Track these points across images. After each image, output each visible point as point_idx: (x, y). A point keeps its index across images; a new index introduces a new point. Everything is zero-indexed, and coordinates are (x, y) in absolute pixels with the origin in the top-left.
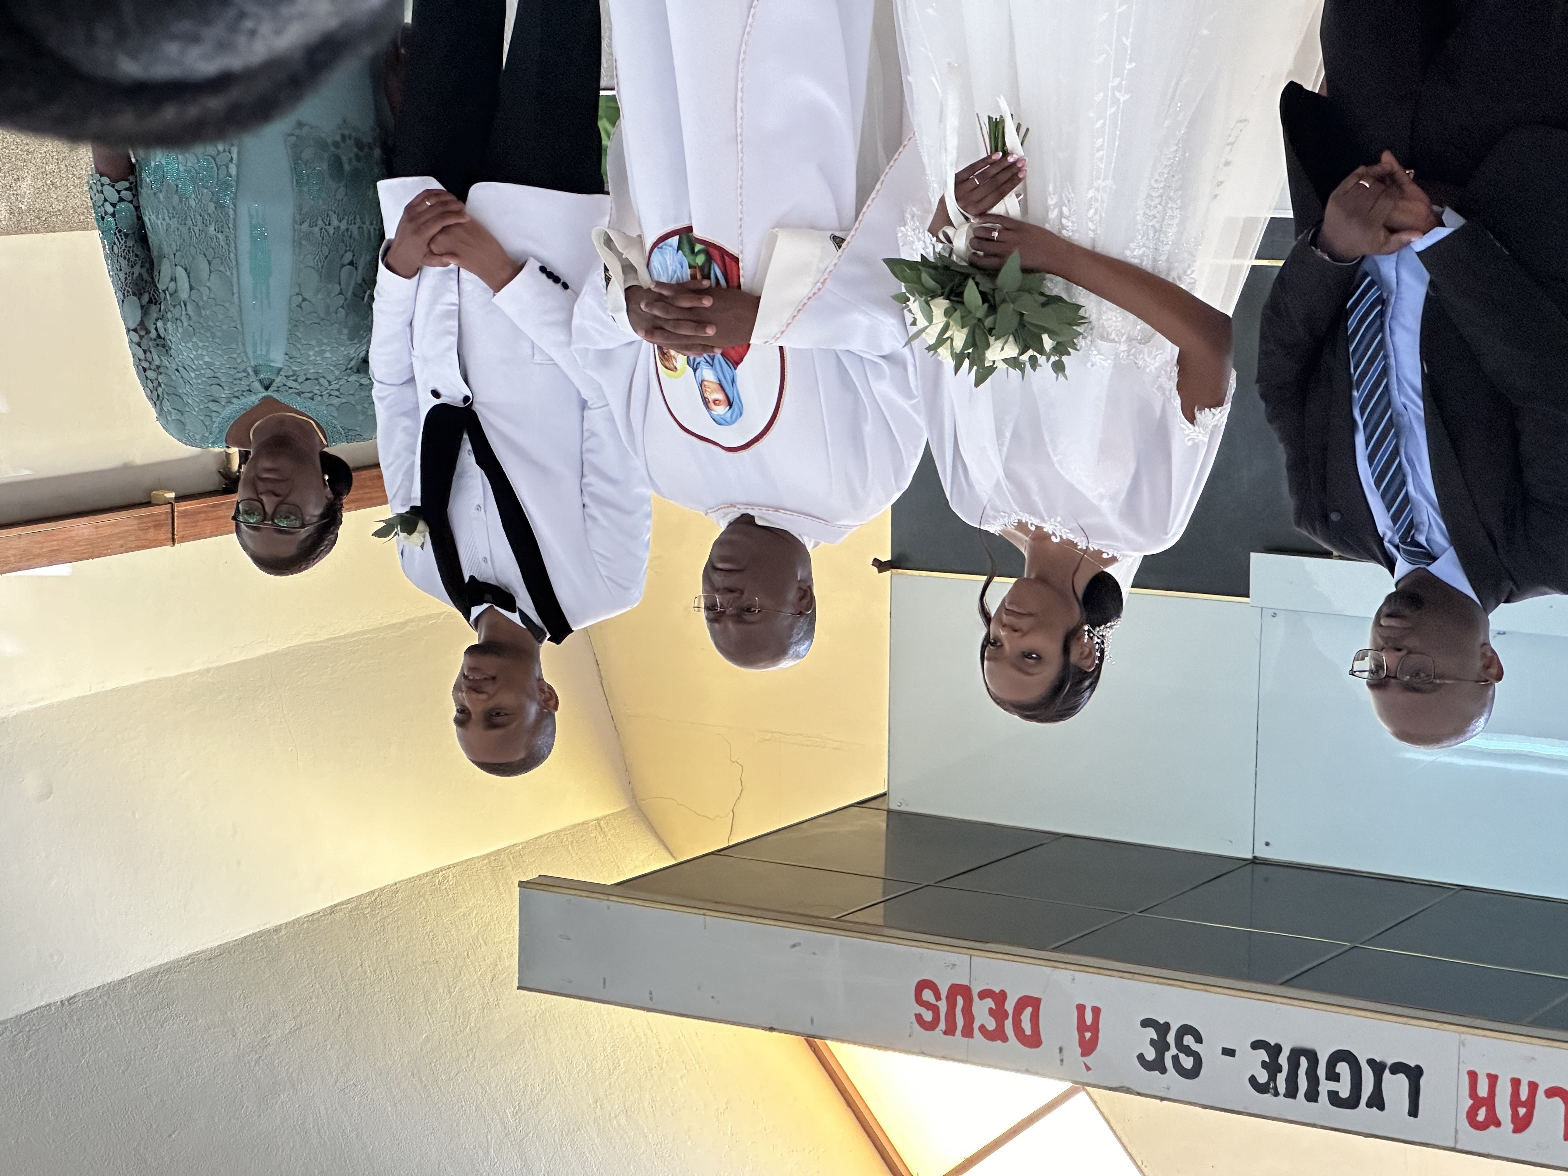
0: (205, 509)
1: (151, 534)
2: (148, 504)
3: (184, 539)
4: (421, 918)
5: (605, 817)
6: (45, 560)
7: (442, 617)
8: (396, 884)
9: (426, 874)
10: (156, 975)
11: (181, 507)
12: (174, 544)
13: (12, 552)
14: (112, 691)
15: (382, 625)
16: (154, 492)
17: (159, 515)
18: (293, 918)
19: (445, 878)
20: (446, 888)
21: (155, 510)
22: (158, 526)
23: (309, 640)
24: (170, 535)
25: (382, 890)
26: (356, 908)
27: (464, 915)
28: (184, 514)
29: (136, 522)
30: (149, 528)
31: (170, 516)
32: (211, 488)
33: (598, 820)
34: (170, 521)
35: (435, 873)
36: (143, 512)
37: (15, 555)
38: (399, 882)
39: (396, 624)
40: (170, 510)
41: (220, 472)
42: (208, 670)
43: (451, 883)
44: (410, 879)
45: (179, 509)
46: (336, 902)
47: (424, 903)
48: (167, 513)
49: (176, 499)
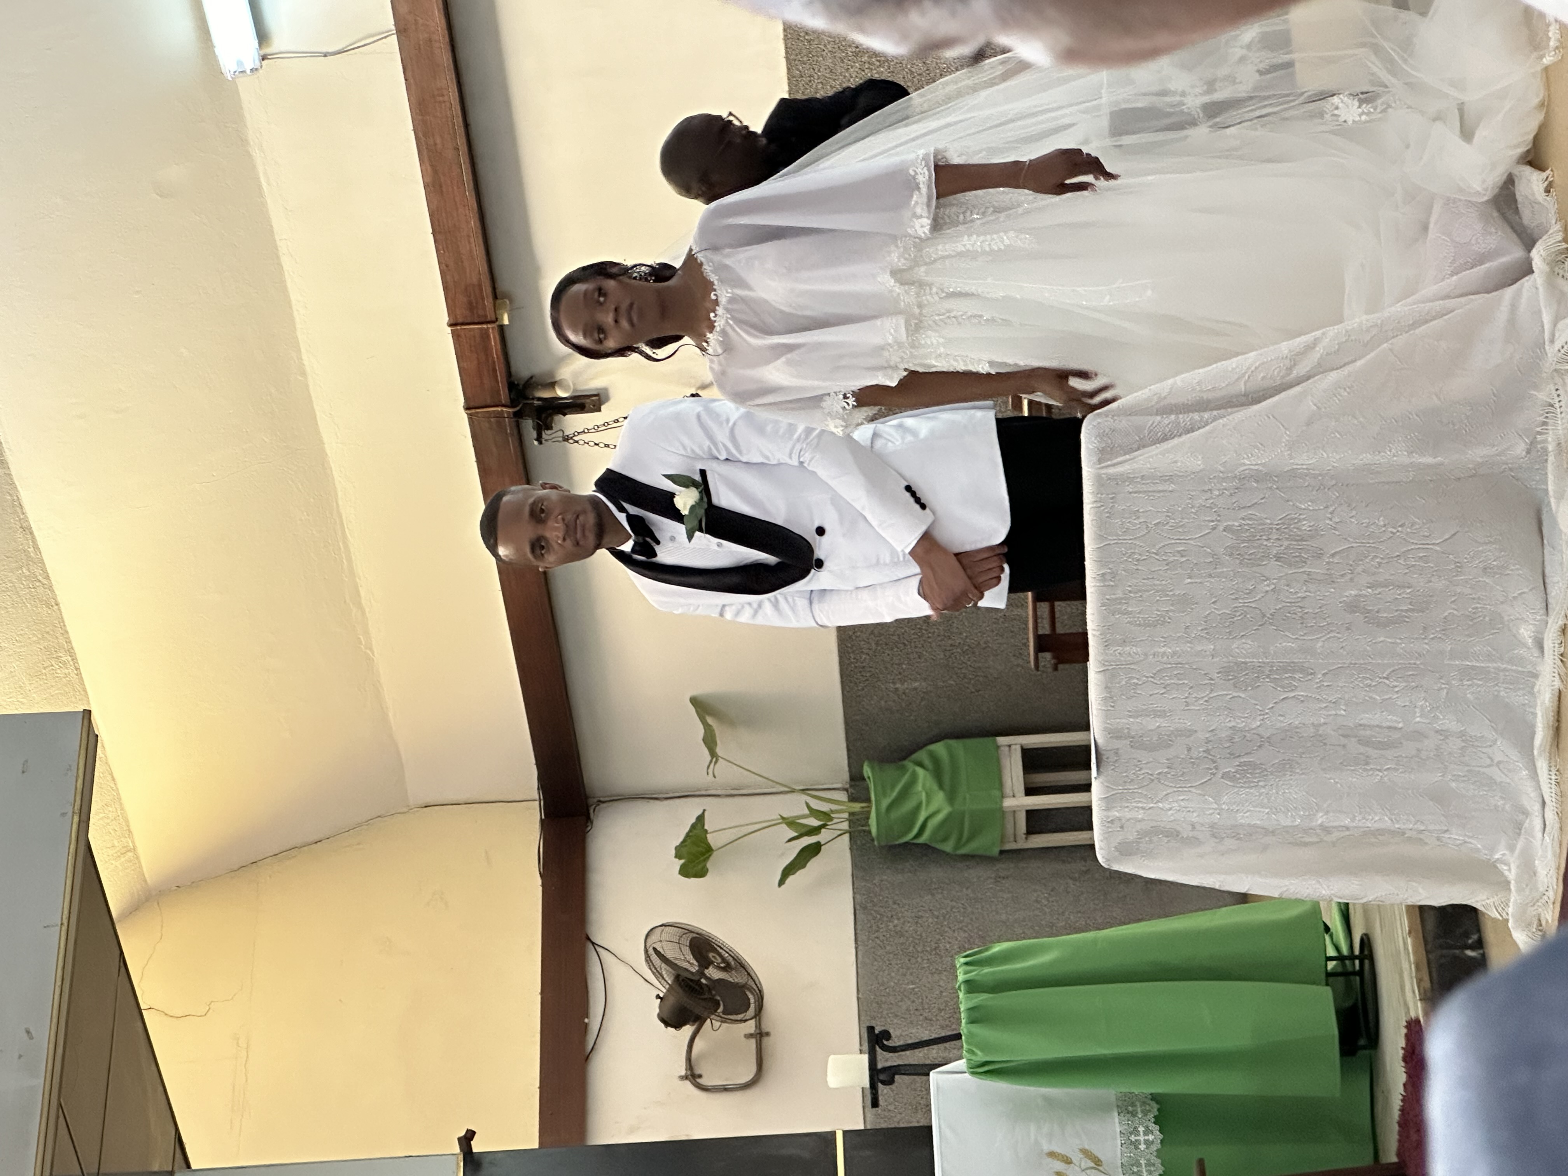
0: (490, 359)
1: (462, 299)
2: (495, 297)
3: (456, 336)
4: (18, 635)
5: (138, 858)
6: (428, 180)
7: (368, 651)
8: (57, 605)
9: (69, 642)
11: (493, 333)
12: (450, 325)
13: (438, 141)
14: (280, 265)
15: (358, 580)
16: (508, 302)
17: (484, 306)
18: (17, 483)
19: (65, 663)
20: (52, 665)
21: (488, 302)
22: (471, 306)
23: (340, 494)
24: (460, 320)
25: (51, 588)
26: (28, 557)
27: (21, 687)
28: (485, 335)
29: (475, 281)
30: (469, 296)
31: (483, 320)
32: (513, 369)
33: (134, 849)
34: (476, 320)
35: (71, 652)
36: (487, 289)
37: (435, 144)
38: (59, 609)
39: (359, 596)
40: (489, 319)
41: (532, 377)
42: (304, 374)
43: (59, 671)
44: (63, 622)
45: (491, 331)
46: (36, 533)
47: (35, 639)
48: (486, 316)
49: (502, 327)
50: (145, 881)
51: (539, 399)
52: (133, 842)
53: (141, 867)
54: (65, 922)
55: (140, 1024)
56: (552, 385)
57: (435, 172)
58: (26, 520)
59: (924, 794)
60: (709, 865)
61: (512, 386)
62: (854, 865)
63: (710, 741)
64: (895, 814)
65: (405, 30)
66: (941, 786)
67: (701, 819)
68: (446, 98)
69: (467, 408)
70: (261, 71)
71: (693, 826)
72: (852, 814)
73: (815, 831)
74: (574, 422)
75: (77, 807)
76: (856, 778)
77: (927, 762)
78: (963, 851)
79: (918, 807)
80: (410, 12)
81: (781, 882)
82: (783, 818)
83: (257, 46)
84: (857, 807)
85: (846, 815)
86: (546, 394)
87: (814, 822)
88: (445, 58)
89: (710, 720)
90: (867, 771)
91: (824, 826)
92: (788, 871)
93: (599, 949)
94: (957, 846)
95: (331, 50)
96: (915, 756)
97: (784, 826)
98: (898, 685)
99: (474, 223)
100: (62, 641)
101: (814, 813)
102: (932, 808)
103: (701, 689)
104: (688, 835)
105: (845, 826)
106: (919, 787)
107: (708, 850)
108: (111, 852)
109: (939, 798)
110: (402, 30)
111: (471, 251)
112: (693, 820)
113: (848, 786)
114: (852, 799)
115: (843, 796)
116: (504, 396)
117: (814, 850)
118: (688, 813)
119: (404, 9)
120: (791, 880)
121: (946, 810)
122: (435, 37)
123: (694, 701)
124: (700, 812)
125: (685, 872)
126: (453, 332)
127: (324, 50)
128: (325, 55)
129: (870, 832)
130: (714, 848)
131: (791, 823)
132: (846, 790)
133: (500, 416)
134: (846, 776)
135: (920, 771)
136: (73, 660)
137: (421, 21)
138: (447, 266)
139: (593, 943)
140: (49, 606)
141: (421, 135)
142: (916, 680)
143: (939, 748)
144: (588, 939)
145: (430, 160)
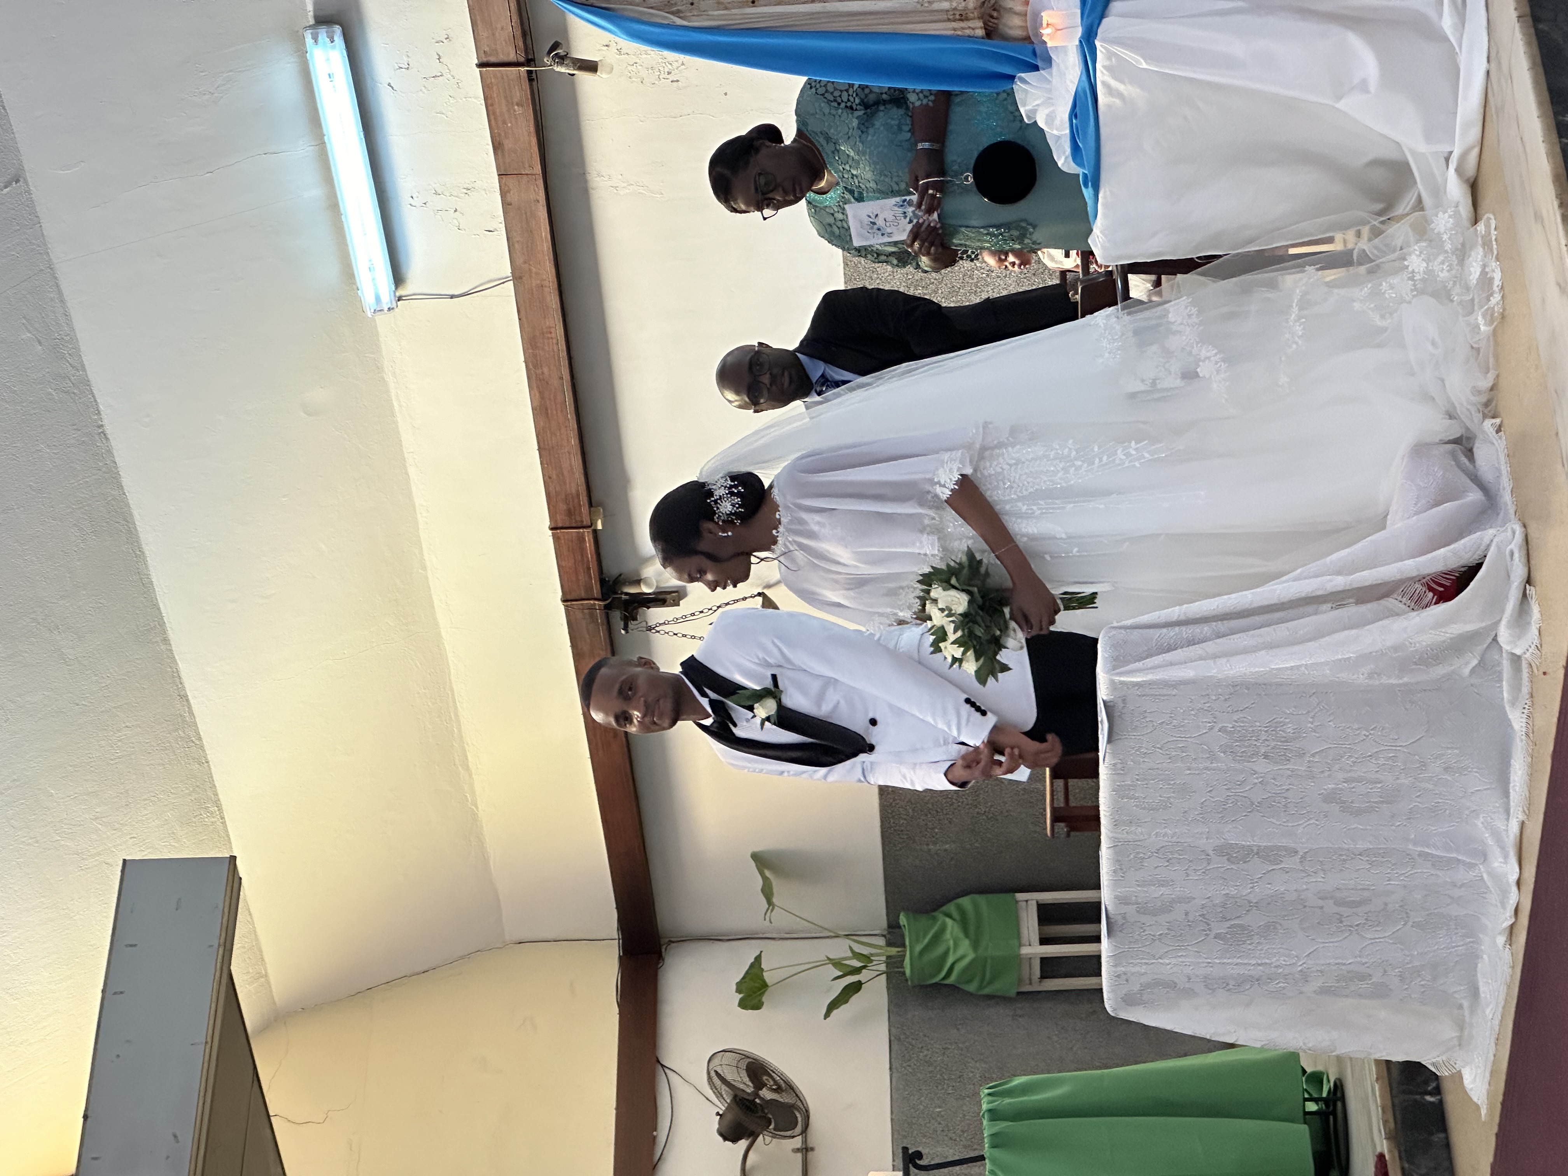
0: (585, 560)
1: (562, 507)
2: (591, 504)
3: (556, 539)
4: (172, 788)
5: (268, 982)
6: (536, 404)
7: (473, 807)
8: (207, 762)
9: (216, 794)
10: (125, 520)
11: (588, 536)
12: (552, 529)
13: (546, 370)
14: (407, 474)
15: (465, 745)
16: (602, 510)
17: (581, 513)
18: (177, 657)
19: (212, 813)
20: (201, 815)
21: (585, 510)
22: (570, 513)
23: (452, 671)
24: (560, 525)
25: (202, 748)
26: (184, 721)
27: (173, 833)
28: (581, 539)
29: (574, 491)
30: (568, 504)
31: (579, 524)
32: (605, 568)
33: (266, 975)
34: (574, 525)
35: (218, 803)
36: (584, 499)
37: (543, 373)
38: (209, 766)
39: (467, 759)
40: (585, 523)
41: (620, 575)
42: (424, 568)
43: (206, 820)
44: (212, 777)
45: (586, 534)
46: (192, 701)
47: (187, 791)
48: (582, 522)
49: (595, 531)
50: (274, 1003)
51: (627, 594)
52: (266, 970)
53: (271, 991)
54: (209, 1040)
55: (269, 1131)
56: (638, 582)
57: (542, 398)
58: (184, 688)
59: (951, 943)
60: (764, 999)
61: (603, 582)
62: (890, 1002)
63: (767, 892)
64: (927, 958)
65: (521, 278)
66: (967, 935)
67: (758, 959)
68: (553, 335)
69: (564, 600)
70: (396, 310)
71: (752, 966)
72: (888, 957)
73: (857, 971)
74: (656, 614)
75: (222, 941)
76: (893, 926)
77: (955, 914)
78: (987, 991)
79: (946, 954)
80: (525, 262)
81: (827, 1015)
82: (829, 959)
83: (393, 288)
84: (893, 951)
85: (884, 958)
86: (633, 590)
87: (857, 964)
88: (553, 301)
89: (767, 873)
90: (903, 920)
91: (864, 967)
92: (833, 1006)
93: (667, 1071)
94: (981, 987)
95: (456, 293)
96: (944, 908)
97: (830, 965)
98: (931, 847)
99: (574, 441)
100: (210, 794)
101: (857, 955)
102: (960, 952)
103: (759, 847)
104: (747, 973)
105: (883, 967)
106: (948, 935)
107: (764, 986)
108: (246, 978)
109: (965, 946)
110: (518, 277)
111: (571, 465)
112: (752, 960)
113: (885, 933)
114: (889, 944)
115: (881, 942)
116: (596, 591)
117: (856, 987)
118: (746, 954)
119: (520, 260)
120: (835, 1012)
121: (971, 956)
122: (546, 283)
123: (755, 857)
124: (758, 953)
125: (743, 1004)
126: (554, 535)
127: (451, 293)
128: (452, 297)
129: (904, 973)
130: (769, 984)
131: (837, 964)
132: (884, 936)
133: (592, 608)
134: (884, 923)
135: (949, 921)
136: (219, 810)
137: (534, 270)
138: (550, 478)
139: (663, 1066)
140: (200, 764)
141: (531, 367)
142: (947, 843)
143: (965, 902)
144: (658, 1061)
145: (538, 387)
